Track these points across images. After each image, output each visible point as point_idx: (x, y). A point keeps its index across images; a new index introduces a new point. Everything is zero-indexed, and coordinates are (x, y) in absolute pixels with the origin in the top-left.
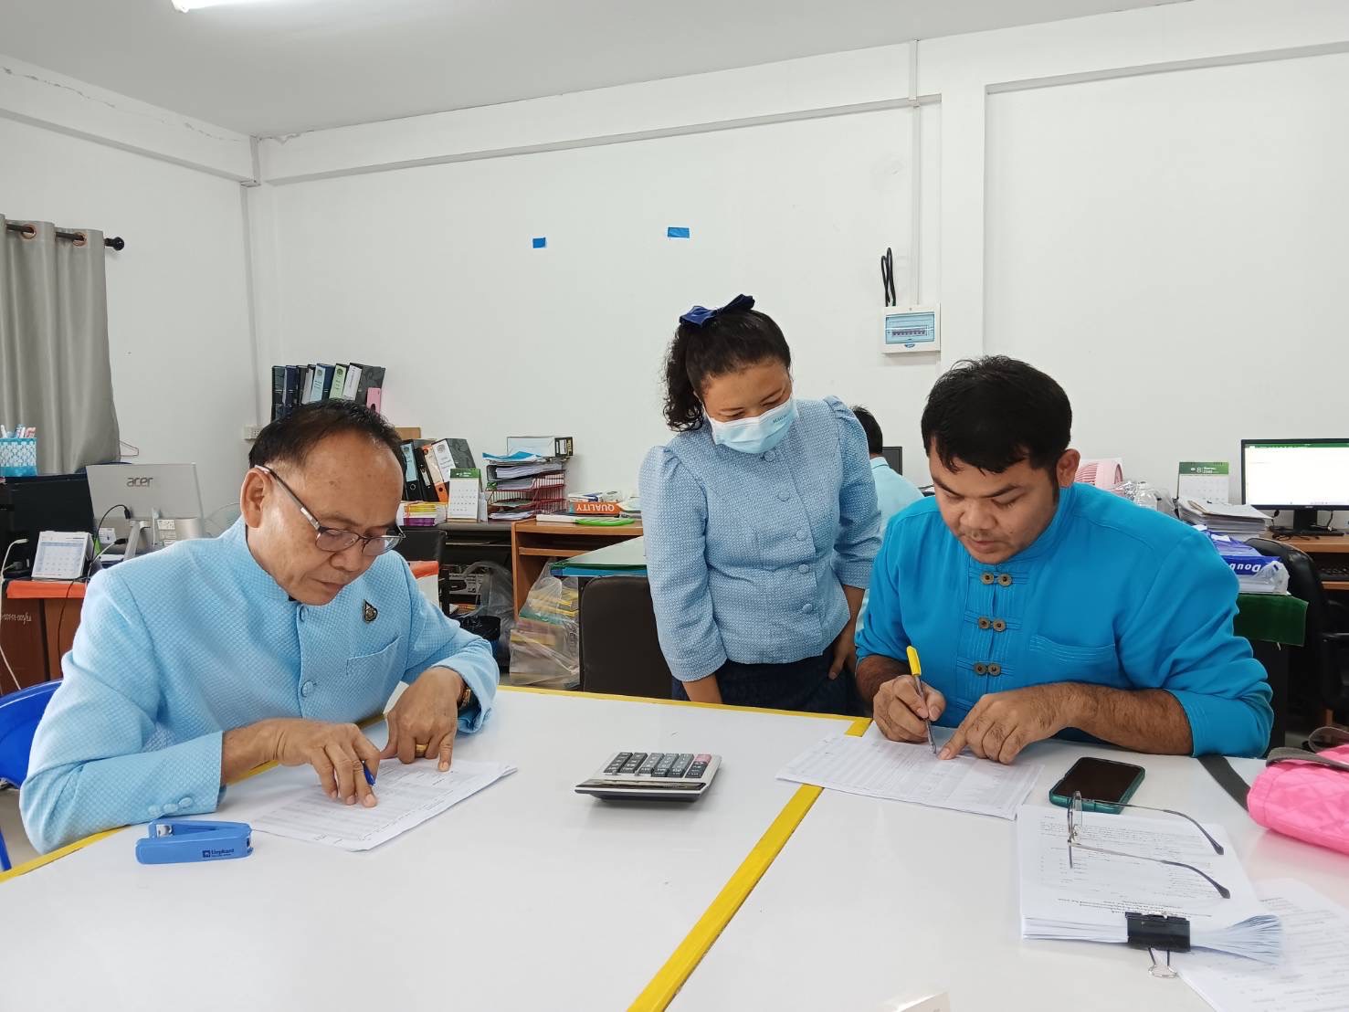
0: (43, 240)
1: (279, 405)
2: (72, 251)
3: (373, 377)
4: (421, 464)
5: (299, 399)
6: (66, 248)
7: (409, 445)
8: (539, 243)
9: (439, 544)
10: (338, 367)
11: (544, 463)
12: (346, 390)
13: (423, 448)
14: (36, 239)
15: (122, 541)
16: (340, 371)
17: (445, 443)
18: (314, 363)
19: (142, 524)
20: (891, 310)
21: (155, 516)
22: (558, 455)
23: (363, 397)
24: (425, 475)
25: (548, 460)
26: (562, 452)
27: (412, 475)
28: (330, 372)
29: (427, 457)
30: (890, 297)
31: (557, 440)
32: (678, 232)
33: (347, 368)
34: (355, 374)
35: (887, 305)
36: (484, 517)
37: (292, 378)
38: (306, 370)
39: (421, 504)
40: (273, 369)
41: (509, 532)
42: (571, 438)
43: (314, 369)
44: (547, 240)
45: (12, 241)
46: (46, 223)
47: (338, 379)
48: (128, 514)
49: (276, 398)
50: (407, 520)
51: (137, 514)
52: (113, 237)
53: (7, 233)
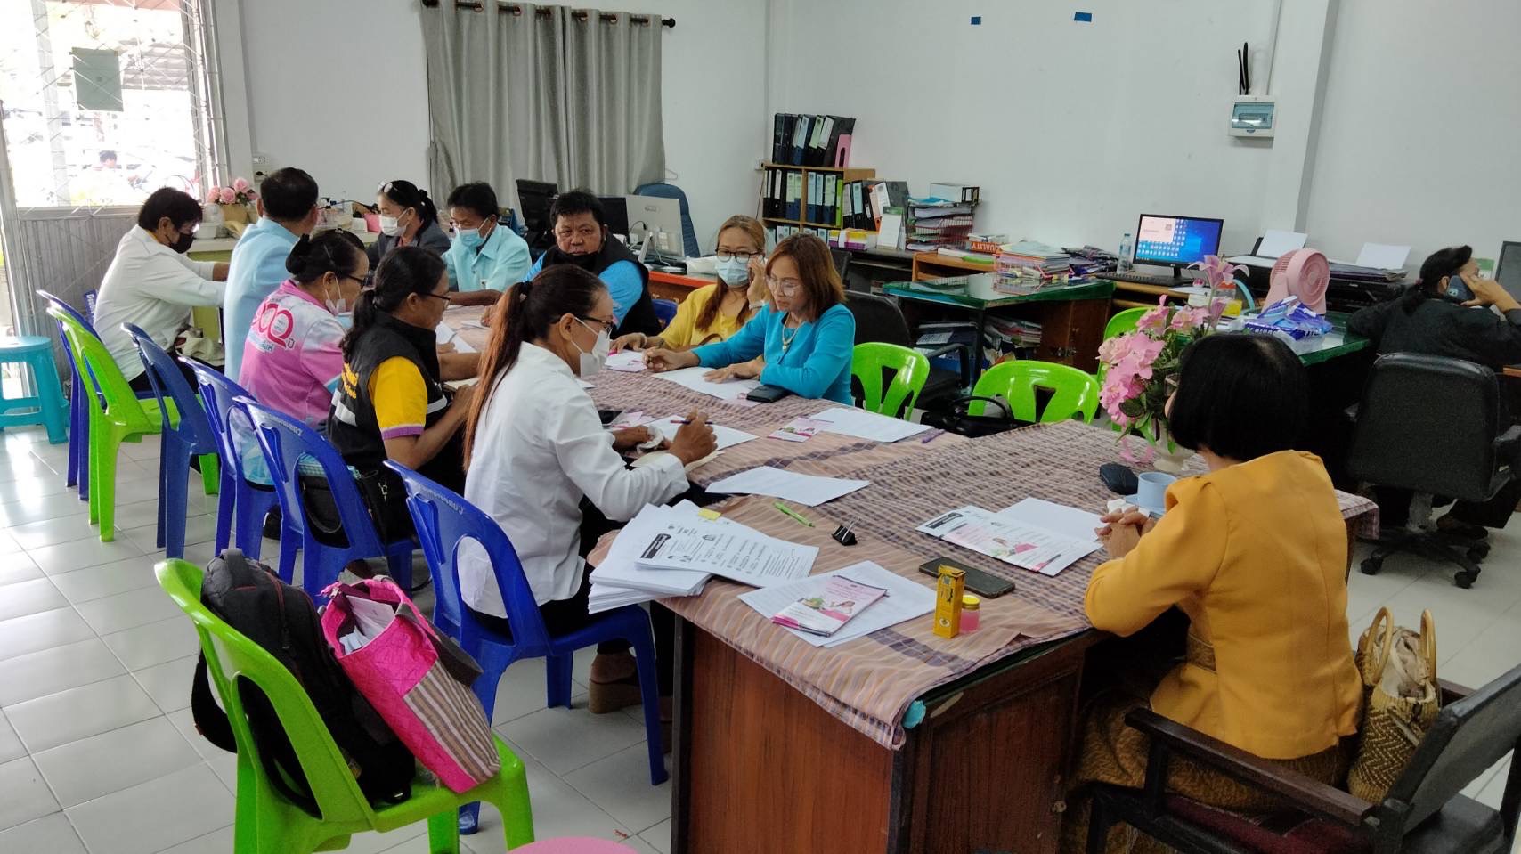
0: (622, 25)
1: (777, 144)
2: (640, 31)
3: (844, 126)
4: (866, 199)
5: (791, 142)
6: (636, 28)
7: (859, 184)
8: (976, 21)
9: (845, 262)
10: (818, 118)
11: (951, 207)
12: (821, 139)
13: (869, 187)
14: (618, 25)
15: (641, 243)
16: (819, 121)
17: (884, 185)
18: (802, 113)
19: (651, 234)
20: (1244, 98)
21: (658, 230)
22: (964, 202)
23: (835, 143)
24: (868, 209)
25: (955, 205)
26: (968, 199)
27: (859, 210)
28: (812, 121)
29: (871, 195)
30: (1245, 85)
31: (964, 189)
32: (1083, 17)
33: (825, 119)
34: (829, 123)
35: (1240, 94)
36: (903, 246)
37: (786, 124)
38: (797, 119)
39: (861, 232)
40: (776, 116)
41: (911, 260)
42: (978, 188)
43: (802, 118)
44: (982, 19)
45: (603, 25)
46: (625, 13)
47: (817, 127)
48: (645, 227)
49: (776, 139)
50: (847, 244)
51: (650, 227)
52: (668, 19)
53: (600, 22)
